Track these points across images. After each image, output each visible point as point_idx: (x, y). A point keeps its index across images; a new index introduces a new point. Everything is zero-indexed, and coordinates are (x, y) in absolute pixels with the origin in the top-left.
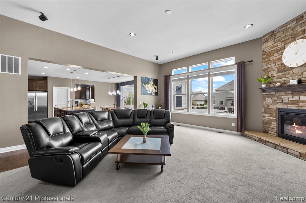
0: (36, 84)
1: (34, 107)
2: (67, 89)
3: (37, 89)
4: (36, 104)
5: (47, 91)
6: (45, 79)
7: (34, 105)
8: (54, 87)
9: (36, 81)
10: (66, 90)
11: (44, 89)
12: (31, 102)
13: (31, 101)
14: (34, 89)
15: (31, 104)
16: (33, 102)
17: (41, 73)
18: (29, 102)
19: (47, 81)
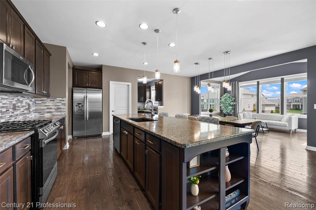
0: (87, 77)
1: (84, 113)
2: (128, 85)
3: (88, 85)
4: (88, 108)
5: (102, 89)
6: (99, 69)
7: (84, 110)
8: (110, 81)
9: (87, 72)
10: (126, 87)
11: (98, 85)
12: (80, 105)
13: (80, 104)
14: (85, 85)
15: (80, 108)
16: (83, 106)
17: (93, 54)
18: (77, 105)
19: (102, 72)
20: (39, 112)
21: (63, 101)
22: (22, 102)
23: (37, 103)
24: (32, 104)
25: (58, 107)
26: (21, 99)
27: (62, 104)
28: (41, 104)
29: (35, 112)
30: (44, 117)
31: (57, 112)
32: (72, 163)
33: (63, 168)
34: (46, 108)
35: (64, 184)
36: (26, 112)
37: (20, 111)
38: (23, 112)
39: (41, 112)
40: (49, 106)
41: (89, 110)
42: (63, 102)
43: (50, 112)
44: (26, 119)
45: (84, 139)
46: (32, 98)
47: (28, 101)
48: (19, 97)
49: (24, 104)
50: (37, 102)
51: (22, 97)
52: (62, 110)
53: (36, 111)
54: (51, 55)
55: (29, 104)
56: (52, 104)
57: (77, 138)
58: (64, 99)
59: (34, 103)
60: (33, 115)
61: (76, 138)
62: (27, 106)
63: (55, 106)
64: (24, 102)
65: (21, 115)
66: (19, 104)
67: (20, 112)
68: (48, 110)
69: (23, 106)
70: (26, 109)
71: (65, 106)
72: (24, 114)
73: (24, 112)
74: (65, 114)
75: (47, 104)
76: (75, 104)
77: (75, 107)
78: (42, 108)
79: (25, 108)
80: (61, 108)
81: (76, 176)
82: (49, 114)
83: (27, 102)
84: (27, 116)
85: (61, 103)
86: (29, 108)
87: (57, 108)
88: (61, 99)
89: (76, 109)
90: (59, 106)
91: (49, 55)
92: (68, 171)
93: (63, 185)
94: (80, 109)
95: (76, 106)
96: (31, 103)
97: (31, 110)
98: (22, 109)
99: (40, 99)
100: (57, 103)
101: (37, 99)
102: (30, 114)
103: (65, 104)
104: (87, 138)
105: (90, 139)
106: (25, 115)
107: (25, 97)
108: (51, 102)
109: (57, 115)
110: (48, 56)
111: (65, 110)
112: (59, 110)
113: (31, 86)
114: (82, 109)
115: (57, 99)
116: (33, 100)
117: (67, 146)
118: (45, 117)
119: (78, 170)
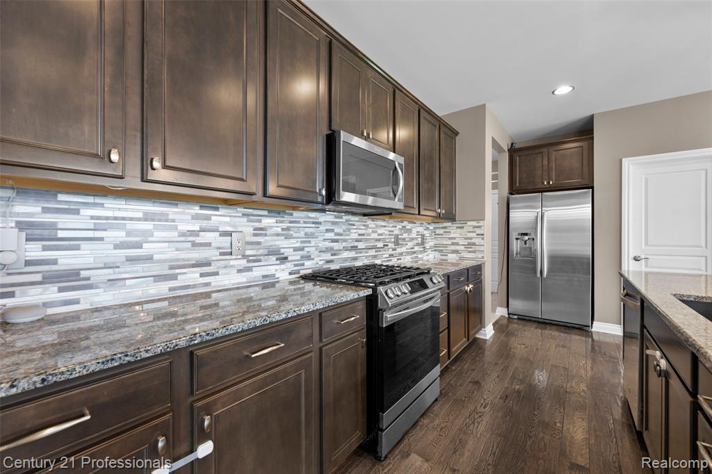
0: (545, 163)
1: (535, 257)
3: (549, 183)
4: (544, 245)
5: (592, 187)
7: (536, 250)
8: (624, 159)
9: (545, 150)
11: (580, 180)
12: (526, 238)
13: (526, 234)
14: (540, 186)
15: (527, 245)
16: (533, 239)
17: (553, 93)
18: (519, 237)
19: (593, 138)
20: (440, 251)
21: (479, 227)
22: (410, 231)
23: (437, 233)
24: (428, 235)
25: (469, 241)
26: (409, 226)
27: (477, 235)
28: (442, 235)
29: (435, 250)
30: (447, 260)
31: (469, 252)
32: (481, 381)
33: (458, 385)
34: (449, 242)
35: (442, 428)
36: (416, 248)
37: (407, 247)
38: (411, 248)
39: (442, 250)
40: (454, 238)
41: (548, 251)
42: (479, 231)
43: (456, 252)
44: (417, 262)
45: (535, 325)
46: (429, 224)
47: (421, 229)
48: (405, 223)
49: (414, 235)
50: (438, 231)
51: (410, 222)
52: (478, 248)
53: (436, 248)
54: (457, 133)
55: (423, 236)
56: (460, 235)
57: (518, 319)
58: (481, 223)
59: (433, 234)
60: (431, 256)
61: (516, 317)
62: (420, 239)
63: (466, 239)
64: (414, 231)
65: (408, 253)
66: (405, 235)
67: (407, 249)
68: (453, 248)
69: (412, 239)
70: (418, 244)
71: (483, 239)
72: (414, 253)
73: (413, 248)
74: (483, 257)
75: (452, 236)
76: (513, 235)
77: (515, 241)
78: (445, 242)
79: (415, 242)
80: (474, 244)
81: (473, 423)
82: (454, 256)
83: (419, 232)
84: (420, 256)
85: (475, 232)
86: (423, 243)
87: (469, 244)
88: (474, 223)
89: (516, 246)
90: (471, 238)
91: (453, 135)
92: (463, 398)
93: (439, 430)
94: (525, 249)
95: (517, 239)
96: (427, 233)
97: (427, 246)
98: (410, 244)
99: (441, 225)
100: (469, 232)
101: (437, 225)
102: (426, 253)
103: (483, 235)
104: (542, 326)
105: (550, 330)
106: (416, 255)
107: (415, 223)
108: (459, 230)
109: (467, 259)
110: (450, 137)
111: (482, 248)
112: (471, 248)
113: (398, 201)
114: (530, 248)
115: (469, 223)
116: (431, 228)
117: (488, 332)
118: (449, 261)
119: (485, 407)
